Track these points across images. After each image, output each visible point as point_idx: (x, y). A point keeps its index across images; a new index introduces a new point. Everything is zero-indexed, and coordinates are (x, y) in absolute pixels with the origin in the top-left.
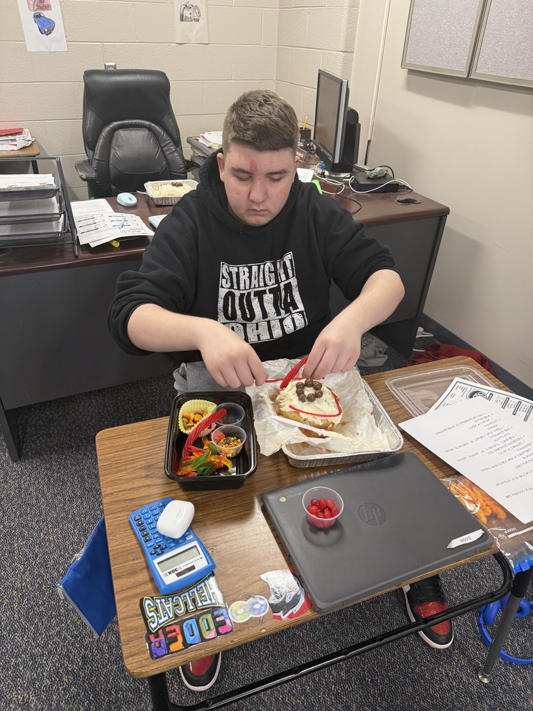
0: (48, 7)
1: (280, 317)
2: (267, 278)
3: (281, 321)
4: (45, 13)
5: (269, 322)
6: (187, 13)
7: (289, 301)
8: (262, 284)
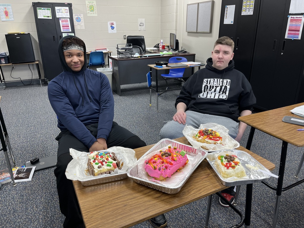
0: (113, 24)
1: (219, 94)
2: (220, 83)
3: (219, 95)
4: (113, 26)
5: (215, 94)
6: (141, 24)
7: (225, 91)
8: (218, 84)
